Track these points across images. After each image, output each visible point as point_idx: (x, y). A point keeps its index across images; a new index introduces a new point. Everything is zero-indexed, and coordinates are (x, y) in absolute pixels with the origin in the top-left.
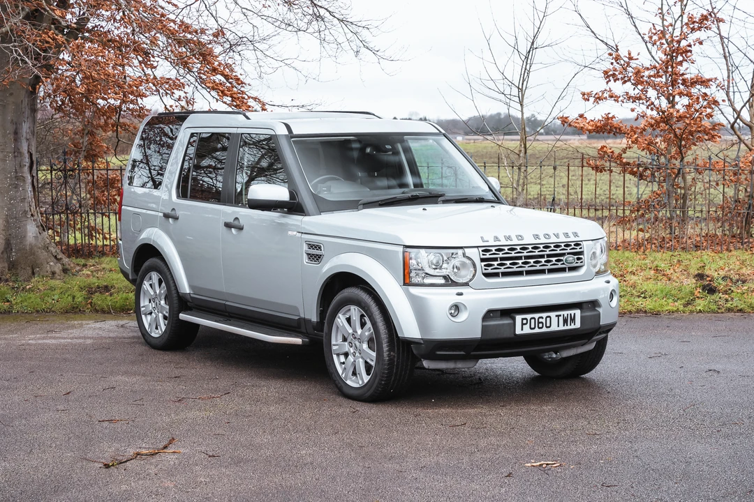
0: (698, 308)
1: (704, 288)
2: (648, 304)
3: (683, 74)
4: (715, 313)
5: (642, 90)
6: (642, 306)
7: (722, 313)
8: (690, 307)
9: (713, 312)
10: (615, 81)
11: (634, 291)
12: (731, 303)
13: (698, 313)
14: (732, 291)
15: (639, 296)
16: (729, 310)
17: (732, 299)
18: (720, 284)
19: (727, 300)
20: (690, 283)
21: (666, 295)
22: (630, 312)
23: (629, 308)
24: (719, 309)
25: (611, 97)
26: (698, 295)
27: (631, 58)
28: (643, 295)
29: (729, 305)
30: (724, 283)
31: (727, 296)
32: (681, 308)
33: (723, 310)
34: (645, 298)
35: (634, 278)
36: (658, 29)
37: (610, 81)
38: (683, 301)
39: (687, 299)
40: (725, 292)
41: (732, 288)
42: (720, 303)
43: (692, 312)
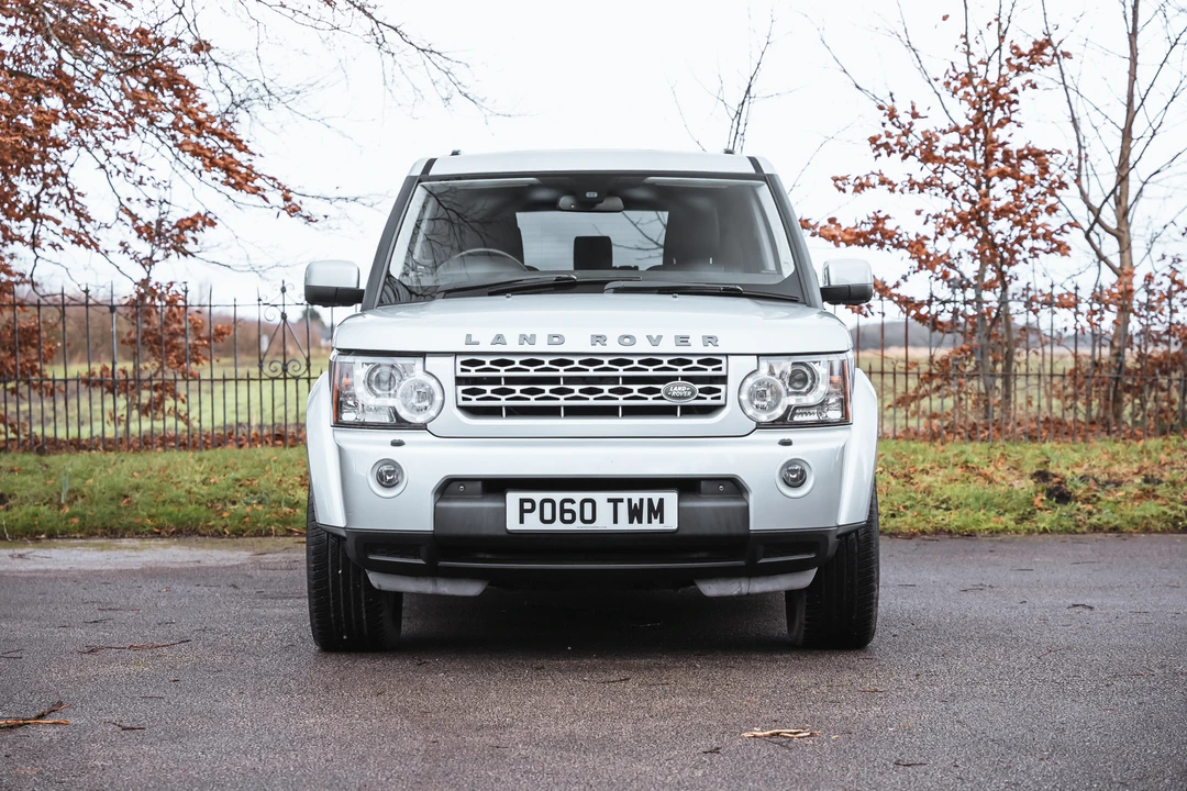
0: (1042, 526)
1: (1050, 494)
2: (954, 519)
3: (1004, 143)
4: (1070, 533)
5: (935, 171)
6: (944, 522)
7: (1084, 533)
8: (1027, 524)
9: (1068, 531)
10: (889, 155)
11: (928, 500)
12: (1097, 516)
13: (1040, 533)
14: (1099, 499)
15: (937, 508)
16: (1096, 529)
17: (1099, 511)
18: (1076, 487)
19: (1090, 513)
20: (1026, 486)
21: (985, 504)
22: (923, 532)
23: (922, 525)
24: (1078, 526)
25: (882, 182)
26: (1041, 505)
27: (915, 115)
28: (945, 504)
29: (1094, 520)
30: (1084, 486)
31: (1090, 507)
32: (1012, 524)
33: (1085, 529)
34: (947, 509)
35: (928, 479)
36: (959, 71)
37: (880, 155)
38: (1014, 515)
39: (1021, 512)
40: (1087, 501)
41: (1098, 494)
42: (1078, 518)
43: (1030, 532)
